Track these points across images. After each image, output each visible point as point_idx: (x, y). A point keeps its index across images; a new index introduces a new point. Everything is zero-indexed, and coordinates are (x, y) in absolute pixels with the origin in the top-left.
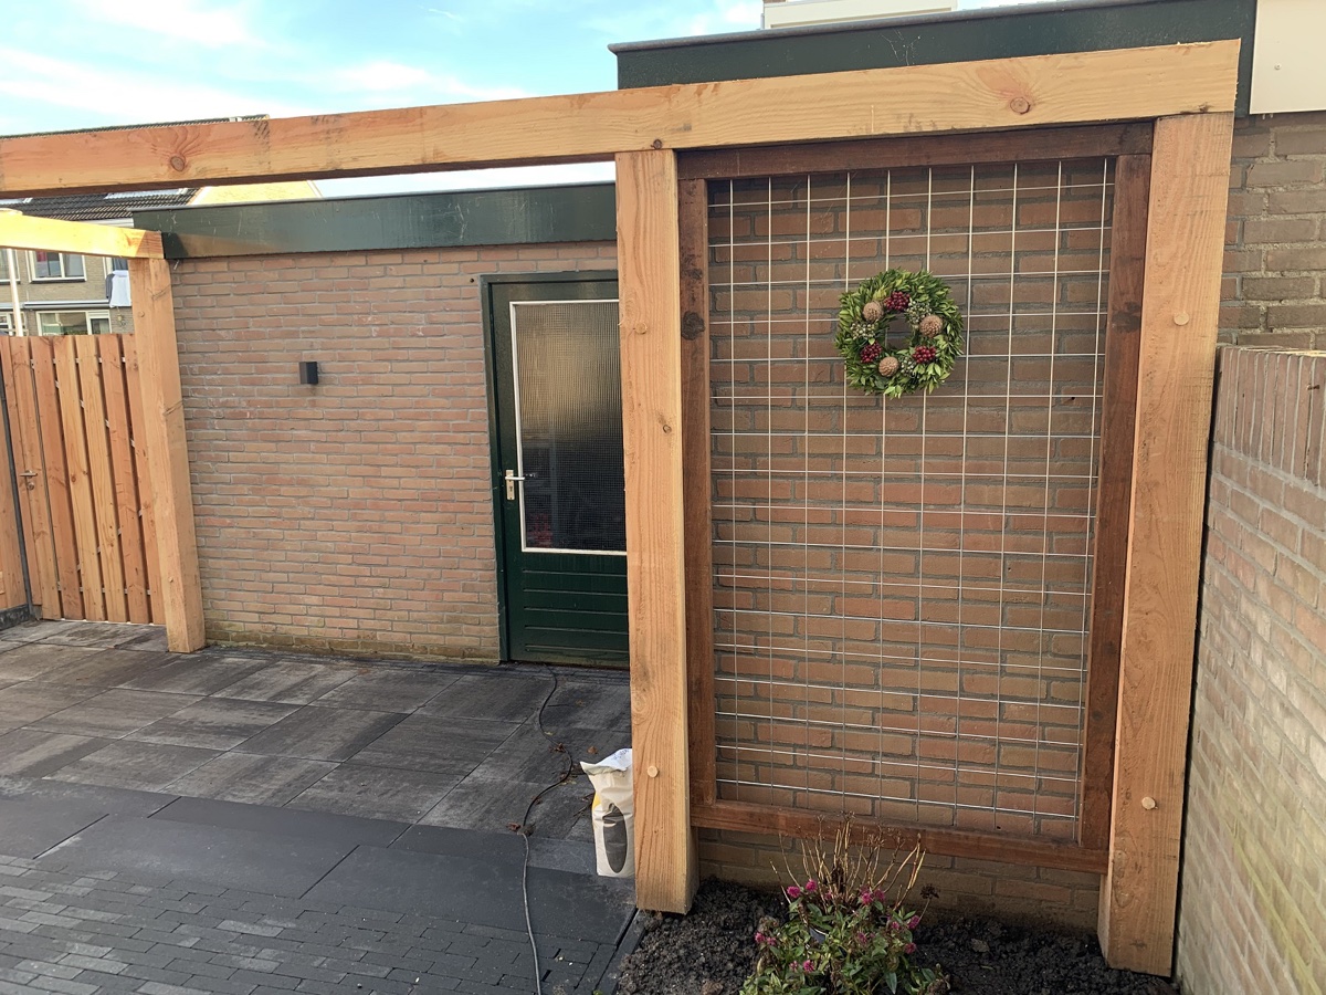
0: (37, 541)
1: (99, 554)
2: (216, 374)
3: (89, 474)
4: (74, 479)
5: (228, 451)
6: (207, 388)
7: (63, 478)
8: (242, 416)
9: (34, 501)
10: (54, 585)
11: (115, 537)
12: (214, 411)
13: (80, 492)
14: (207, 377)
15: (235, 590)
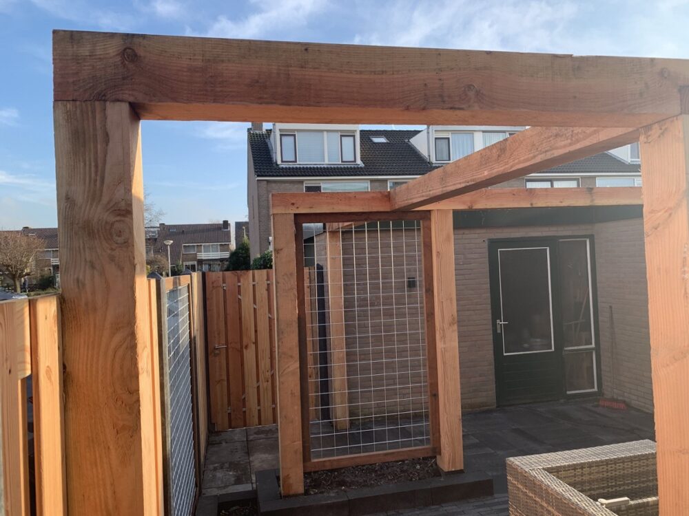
0: (217, 385)
1: (258, 387)
3: (256, 343)
4: (246, 347)
7: (240, 347)
9: (218, 362)
10: (227, 410)
11: (270, 377)
13: (250, 354)
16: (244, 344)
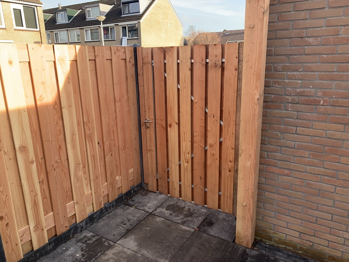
0: (148, 153)
1: (180, 165)
2: (297, 71)
3: (179, 124)
4: (170, 126)
5: (297, 127)
6: (287, 81)
7: (165, 125)
8: (316, 103)
9: (149, 134)
10: (155, 176)
11: (190, 159)
12: (290, 98)
13: (173, 133)
14: (289, 73)
15: (283, 214)
16: (169, 123)
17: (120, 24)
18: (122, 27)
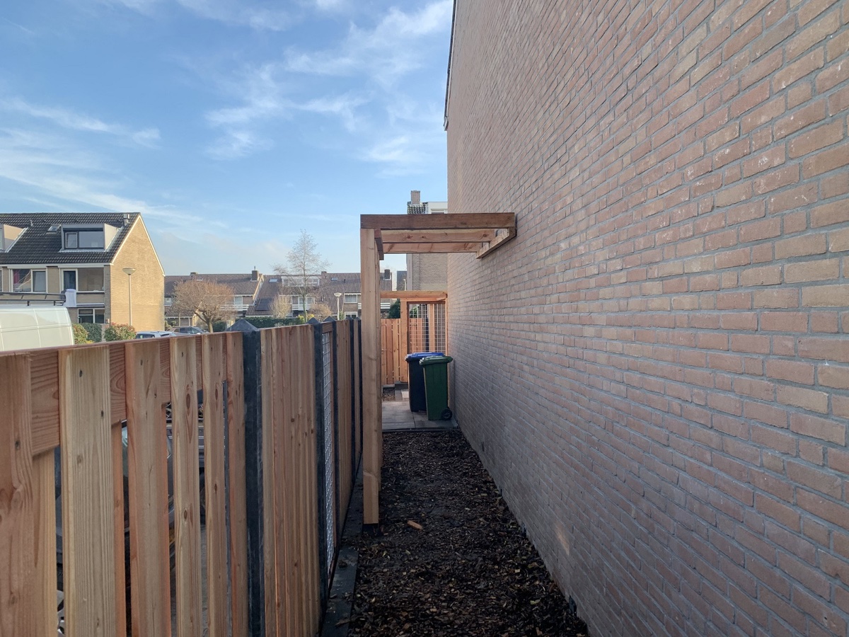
17: (60, 266)
18: (65, 272)
